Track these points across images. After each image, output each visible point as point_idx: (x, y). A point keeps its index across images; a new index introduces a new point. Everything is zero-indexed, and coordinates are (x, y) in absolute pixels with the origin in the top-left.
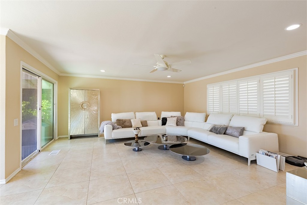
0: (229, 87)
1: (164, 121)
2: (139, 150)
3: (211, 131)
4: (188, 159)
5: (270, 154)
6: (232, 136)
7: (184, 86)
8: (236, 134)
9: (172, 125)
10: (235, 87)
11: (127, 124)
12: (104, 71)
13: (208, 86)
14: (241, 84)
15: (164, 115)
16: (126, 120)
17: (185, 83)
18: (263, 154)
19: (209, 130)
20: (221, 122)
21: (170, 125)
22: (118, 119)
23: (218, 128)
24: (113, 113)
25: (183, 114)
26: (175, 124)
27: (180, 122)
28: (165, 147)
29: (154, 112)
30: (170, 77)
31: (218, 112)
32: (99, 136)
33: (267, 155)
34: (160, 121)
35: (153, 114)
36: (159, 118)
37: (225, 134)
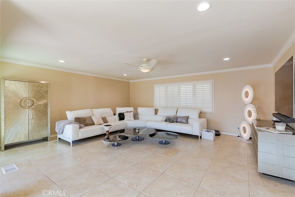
0: (172, 88)
1: (122, 117)
2: (119, 145)
3: (166, 121)
4: (164, 143)
5: (209, 131)
6: (182, 123)
7: (130, 84)
8: (184, 121)
9: (130, 119)
10: (177, 88)
11: (88, 122)
12: (64, 62)
13: (155, 86)
14: (181, 86)
15: (119, 110)
16: (86, 117)
17: (131, 81)
18: (205, 131)
19: (164, 120)
20: (171, 114)
21: (129, 119)
22: (76, 117)
23: (171, 118)
24: (68, 111)
25: (136, 109)
26: (133, 119)
27: (136, 117)
28: (137, 138)
29: (108, 107)
30: (126, 75)
31: (164, 106)
32: (49, 139)
33: (208, 131)
34: (117, 117)
35: (109, 111)
36: (115, 114)
37: (176, 122)
